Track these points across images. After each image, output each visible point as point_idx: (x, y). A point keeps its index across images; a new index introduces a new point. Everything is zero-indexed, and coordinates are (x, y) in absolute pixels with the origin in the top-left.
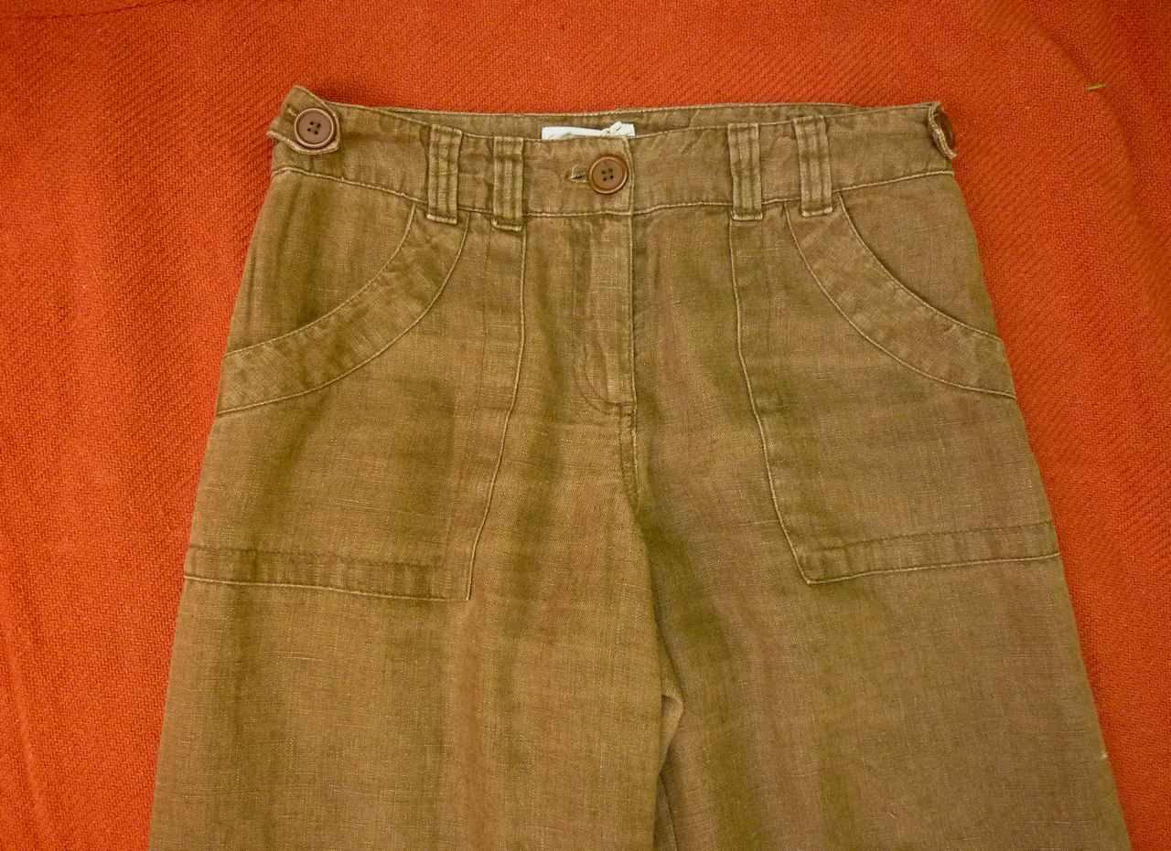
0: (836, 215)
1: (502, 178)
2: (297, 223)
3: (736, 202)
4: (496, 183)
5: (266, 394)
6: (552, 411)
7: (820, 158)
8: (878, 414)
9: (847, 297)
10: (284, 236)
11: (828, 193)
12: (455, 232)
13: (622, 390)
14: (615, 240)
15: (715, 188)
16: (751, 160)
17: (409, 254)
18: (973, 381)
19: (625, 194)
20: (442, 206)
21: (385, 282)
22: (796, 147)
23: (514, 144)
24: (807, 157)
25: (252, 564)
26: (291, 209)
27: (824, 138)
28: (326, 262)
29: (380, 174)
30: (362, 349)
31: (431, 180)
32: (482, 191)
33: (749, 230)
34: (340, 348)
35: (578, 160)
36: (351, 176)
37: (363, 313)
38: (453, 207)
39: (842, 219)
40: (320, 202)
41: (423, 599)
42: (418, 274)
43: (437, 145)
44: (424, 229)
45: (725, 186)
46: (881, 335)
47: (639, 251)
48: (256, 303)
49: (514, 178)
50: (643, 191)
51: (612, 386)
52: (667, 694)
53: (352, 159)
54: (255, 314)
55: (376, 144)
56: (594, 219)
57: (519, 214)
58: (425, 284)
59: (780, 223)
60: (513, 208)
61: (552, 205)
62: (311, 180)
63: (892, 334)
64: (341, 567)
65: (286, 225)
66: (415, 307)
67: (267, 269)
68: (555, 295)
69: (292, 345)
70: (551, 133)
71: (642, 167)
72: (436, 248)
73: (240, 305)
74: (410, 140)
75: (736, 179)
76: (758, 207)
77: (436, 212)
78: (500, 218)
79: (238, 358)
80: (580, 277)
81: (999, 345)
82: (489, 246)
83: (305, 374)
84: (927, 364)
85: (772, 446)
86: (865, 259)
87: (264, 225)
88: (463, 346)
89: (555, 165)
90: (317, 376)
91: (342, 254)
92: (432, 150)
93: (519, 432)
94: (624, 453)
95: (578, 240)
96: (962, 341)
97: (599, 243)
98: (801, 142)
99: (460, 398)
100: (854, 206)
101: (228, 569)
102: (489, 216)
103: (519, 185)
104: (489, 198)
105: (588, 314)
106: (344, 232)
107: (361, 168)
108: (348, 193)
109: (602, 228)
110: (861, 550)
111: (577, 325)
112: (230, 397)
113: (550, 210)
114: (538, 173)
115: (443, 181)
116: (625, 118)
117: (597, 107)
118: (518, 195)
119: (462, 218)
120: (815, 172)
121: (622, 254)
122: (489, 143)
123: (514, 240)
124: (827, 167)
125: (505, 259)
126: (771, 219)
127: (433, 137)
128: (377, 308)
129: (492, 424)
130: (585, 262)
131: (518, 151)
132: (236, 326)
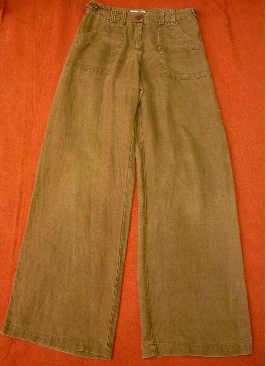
0: (176, 24)
1: (122, 17)
2: (89, 18)
3: (160, 21)
4: (121, 18)
5: (81, 40)
6: (127, 48)
7: (174, 15)
8: (181, 54)
9: (177, 36)
10: (87, 20)
11: (175, 20)
12: (114, 24)
13: (138, 46)
14: (140, 26)
15: (157, 19)
16: (163, 16)
17: (106, 26)
18: (197, 48)
19: (142, 19)
20: (112, 20)
21: (102, 29)
22: (170, 13)
23: (125, 12)
24: (172, 15)
25: (75, 64)
26: (88, 16)
27: (175, 12)
28: (93, 26)
29: (103, 15)
30: (97, 38)
31: (111, 16)
32: (119, 18)
33: (162, 26)
34: (93, 37)
35: (135, 15)
36: (98, 14)
37: (98, 33)
38: (114, 20)
39: (177, 24)
40: (93, 17)
41: (102, 73)
42: (107, 28)
43: (113, 11)
44: (109, 23)
45: (158, 19)
46: (182, 42)
47: (143, 28)
48: (81, 29)
49: (124, 17)
50: (145, 20)
51: (137, 46)
52: (140, 88)
53: (99, 12)
54: (88, 20)
55: (103, 10)
56: (137, 23)
57: (124, 22)
58: (108, 30)
59: (167, 25)
60: (124, 21)
61: (130, 21)
62: (92, 13)
63: (184, 42)
64: (89, 67)
65: (87, 18)
66: (106, 33)
67: (84, 24)
68: (129, 33)
69: (86, 34)
70: (131, 11)
71: (145, 17)
72: (111, 26)
73: (78, 28)
74: (108, 10)
75: (160, 18)
76: (164, 22)
77: (111, 20)
78: (122, 22)
79: (77, 35)
80: (133, 31)
81: (202, 43)
82: (119, 26)
83: (87, 39)
84: (190, 47)
85: (162, 55)
86: (180, 30)
87: (84, 17)
88: (113, 39)
89: (131, 16)
90: (89, 40)
91: (96, 26)
92: (112, 12)
93: (120, 50)
94: (138, 54)
95: (134, 26)
96: (196, 42)
97: (137, 27)
98: (171, 13)
99: (112, 47)
100: (179, 23)
101: (71, 63)
102: (119, 22)
103: (125, 18)
104: (120, 19)
105: (134, 36)
106: (96, 23)
107: (100, 13)
108: (98, 17)
109: (138, 24)
110: (177, 74)
111: (132, 38)
112: (75, 40)
113: (129, 23)
114: (128, 17)
115: (113, 16)
116: (143, 10)
117: (139, 7)
118: (125, 19)
119: (115, 22)
120: (173, 17)
121: (141, 28)
122: (121, 12)
123: (123, 25)
124: (175, 16)
125: (122, 28)
126: (166, 25)
127: (112, 10)
128: (100, 32)
129: (116, 50)
130: (134, 29)
131: (126, 13)
132: (78, 31)
